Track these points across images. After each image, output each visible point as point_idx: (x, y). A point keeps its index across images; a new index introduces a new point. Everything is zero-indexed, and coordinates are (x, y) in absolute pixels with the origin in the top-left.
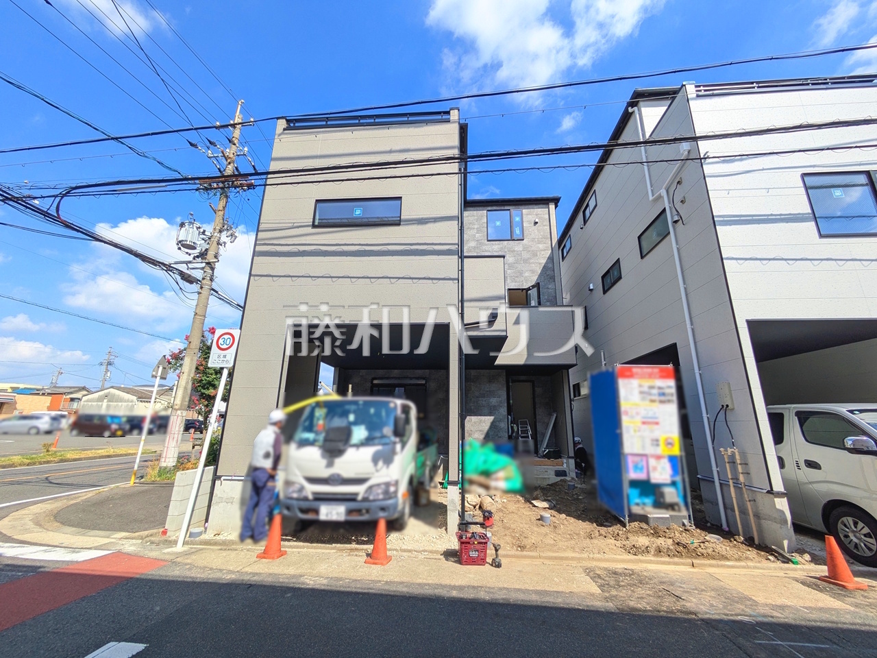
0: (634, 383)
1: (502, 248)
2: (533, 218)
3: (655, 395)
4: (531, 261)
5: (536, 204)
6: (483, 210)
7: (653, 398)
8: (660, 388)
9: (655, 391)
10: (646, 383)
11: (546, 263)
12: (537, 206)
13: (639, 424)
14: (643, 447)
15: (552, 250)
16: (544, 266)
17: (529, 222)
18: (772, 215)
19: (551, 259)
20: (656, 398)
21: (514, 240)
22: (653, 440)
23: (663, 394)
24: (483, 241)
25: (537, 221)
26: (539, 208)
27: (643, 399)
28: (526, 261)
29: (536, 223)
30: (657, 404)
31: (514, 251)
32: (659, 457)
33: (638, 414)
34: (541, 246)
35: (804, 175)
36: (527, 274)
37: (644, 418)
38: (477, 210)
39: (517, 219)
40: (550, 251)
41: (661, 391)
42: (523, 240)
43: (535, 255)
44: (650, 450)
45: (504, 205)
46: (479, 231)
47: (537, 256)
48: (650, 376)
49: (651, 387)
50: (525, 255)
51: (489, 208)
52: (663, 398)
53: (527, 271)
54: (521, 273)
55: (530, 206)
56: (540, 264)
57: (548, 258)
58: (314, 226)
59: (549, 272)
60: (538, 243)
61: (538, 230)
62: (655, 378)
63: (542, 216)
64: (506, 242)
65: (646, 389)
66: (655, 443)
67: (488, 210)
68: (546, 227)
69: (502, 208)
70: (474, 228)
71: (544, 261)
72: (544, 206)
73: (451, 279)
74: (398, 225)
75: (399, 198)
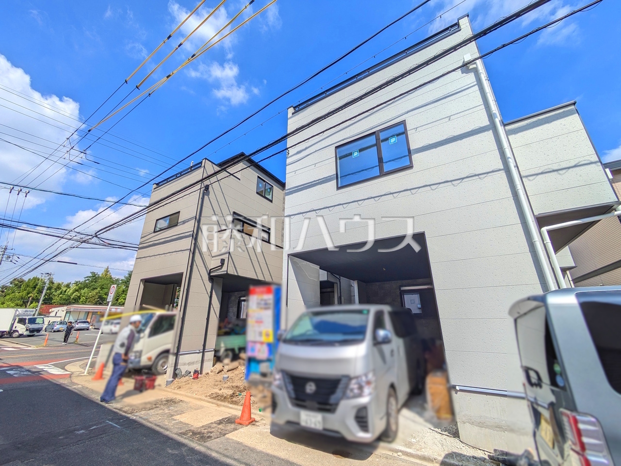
0: (255, 297)
3: (263, 304)
7: (262, 306)
8: (265, 300)
9: (263, 302)
10: (260, 297)
13: (255, 323)
14: (255, 337)
18: (314, 181)
23: (266, 304)
27: (257, 308)
30: (263, 310)
32: (262, 343)
33: (255, 316)
35: (337, 147)
37: (256, 319)
41: (265, 302)
44: (258, 339)
48: (262, 293)
49: (262, 300)
52: (266, 306)
58: (155, 232)
65: (259, 301)
66: (261, 334)
73: (188, 250)
74: (177, 225)
75: (179, 212)
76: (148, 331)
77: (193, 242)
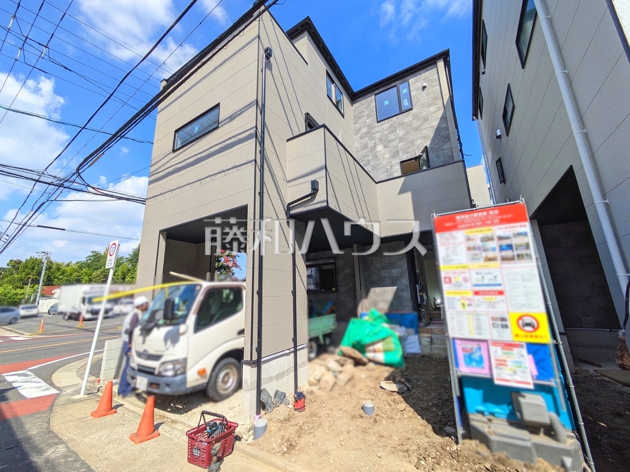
0: (459, 235)
1: (391, 125)
2: (420, 85)
3: (494, 250)
4: (423, 127)
5: (423, 69)
6: (371, 96)
7: (491, 254)
8: (500, 238)
9: (494, 244)
10: (478, 234)
11: (439, 124)
12: (424, 70)
13: (470, 295)
14: (479, 328)
15: (445, 109)
16: (437, 128)
17: (417, 89)
19: (444, 118)
20: (497, 254)
21: (403, 113)
22: (493, 319)
23: (510, 247)
24: (373, 125)
25: (425, 84)
26: (427, 71)
27: (474, 258)
28: (417, 129)
29: (424, 87)
30: (498, 263)
31: (404, 123)
32: (509, 346)
33: (466, 280)
34: (432, 109)
36: (419, 142)
37: (475, 285)
38: (366, 98)
39: (405, 91)
40: (442, 111)
41: (504, 243)
42: (412, 109)
43: (426, 120)
44: (490, 333)
45: (390, 83)
46: (369, 116)
47: (428, 120)
48: (486, 222)
49: (487, 239)
50: (416, 124)
51: (377, 92)
52: (509, 253)
53: (418, 138)
54: (412, 143)
55: (417, 74)
56: (432, 127)
57: (441, 118)
59: (443, 133)
60: (429, 107)
61: (428, 94)
62: (493, 224)
63: (431, 77)
64: (395, 117)
65: (478, 243)
66: (499, 323)
67: (375, 95)
68: (436, 88)
69: (389, 87)
70: (364, 116)
71: (435, 123)
72: (432, 67)
73: (251, 162)
74: (217, 128)
75: (218, 105)
76: (192, 318)
77: (259, 148)
